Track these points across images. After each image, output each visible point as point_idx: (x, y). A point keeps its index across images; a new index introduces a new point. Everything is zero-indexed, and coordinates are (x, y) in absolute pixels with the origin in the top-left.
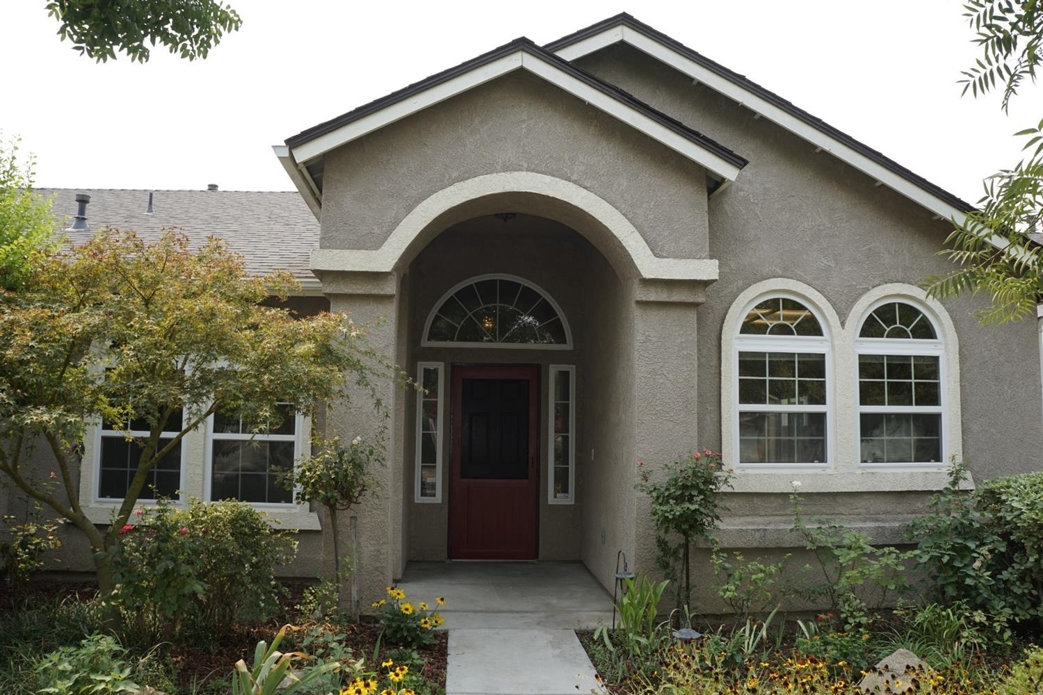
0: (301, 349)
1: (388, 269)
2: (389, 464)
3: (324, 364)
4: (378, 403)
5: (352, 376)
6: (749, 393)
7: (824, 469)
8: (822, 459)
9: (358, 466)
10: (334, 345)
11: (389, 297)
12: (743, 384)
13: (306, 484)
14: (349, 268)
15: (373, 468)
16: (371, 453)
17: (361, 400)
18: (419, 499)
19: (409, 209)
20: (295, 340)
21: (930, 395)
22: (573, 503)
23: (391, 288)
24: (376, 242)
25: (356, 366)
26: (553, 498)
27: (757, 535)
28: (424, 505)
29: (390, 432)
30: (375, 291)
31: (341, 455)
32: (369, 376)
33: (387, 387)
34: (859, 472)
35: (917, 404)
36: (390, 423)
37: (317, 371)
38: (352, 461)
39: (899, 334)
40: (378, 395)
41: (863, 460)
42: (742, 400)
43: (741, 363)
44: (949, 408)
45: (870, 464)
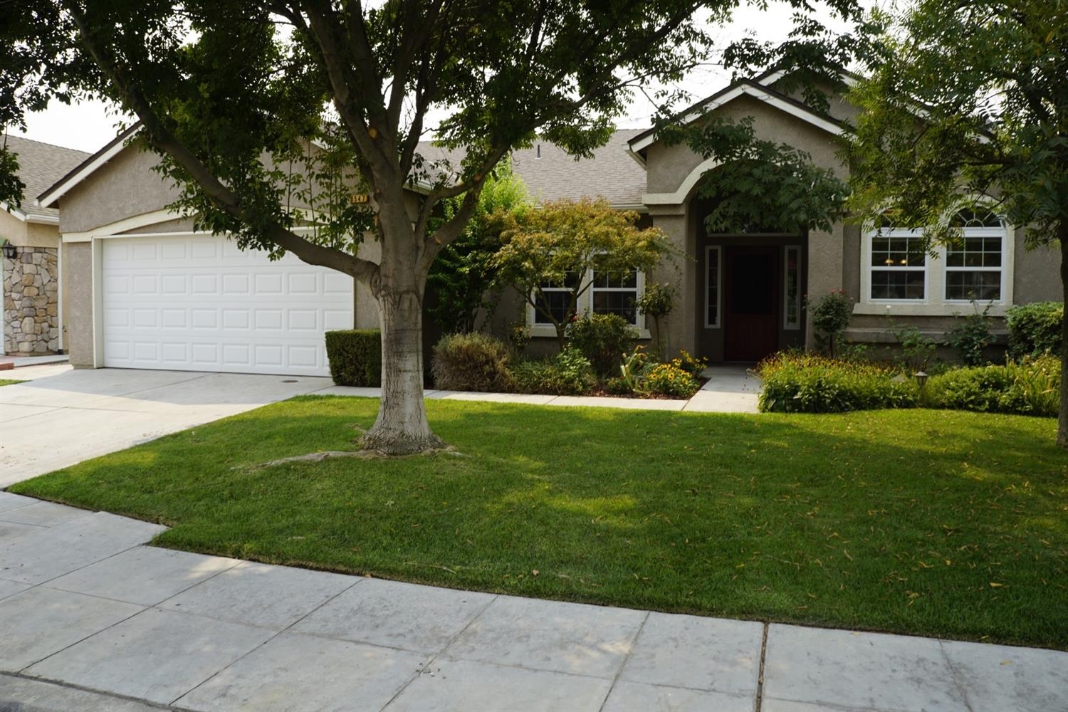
0: (640, 244)
1: (680, 202)
2: (684, 298)
3: (651, 250)
4: (677, 268)
5: (664, 256)
6: (877, 260)
7: (923, 302)
8: (922, 297)
9: (668, 297)
10: (655, 241)
11: (681, 216)
12: (874, 256)
13: (644, 307)
14: (661, 203)
15: (675, 300)
16: (674, 291)
17: (669, 267)
18: (707, 326)
19: (690, 171)
20: (639, 240)
22: (799, 328)
23: (682, 211)
24: (674, 189)
25: (666, 251)
26: (787, 326)
28: (710, 329)
29: (683, 282)
30: (674, 213)
31: (660, 291)
32: (671, 254)
33: (682, 262)
34: (943, 304)
35: (985, 266)
36: (684, 277)
37: (649, 253)
38: (664, 295)
39: (976, 224)
40: (677, 264)
41: (948, 297)
42: (874, 264)
43: (873, 244)
44: (1006, 268)
45: (952, 300)
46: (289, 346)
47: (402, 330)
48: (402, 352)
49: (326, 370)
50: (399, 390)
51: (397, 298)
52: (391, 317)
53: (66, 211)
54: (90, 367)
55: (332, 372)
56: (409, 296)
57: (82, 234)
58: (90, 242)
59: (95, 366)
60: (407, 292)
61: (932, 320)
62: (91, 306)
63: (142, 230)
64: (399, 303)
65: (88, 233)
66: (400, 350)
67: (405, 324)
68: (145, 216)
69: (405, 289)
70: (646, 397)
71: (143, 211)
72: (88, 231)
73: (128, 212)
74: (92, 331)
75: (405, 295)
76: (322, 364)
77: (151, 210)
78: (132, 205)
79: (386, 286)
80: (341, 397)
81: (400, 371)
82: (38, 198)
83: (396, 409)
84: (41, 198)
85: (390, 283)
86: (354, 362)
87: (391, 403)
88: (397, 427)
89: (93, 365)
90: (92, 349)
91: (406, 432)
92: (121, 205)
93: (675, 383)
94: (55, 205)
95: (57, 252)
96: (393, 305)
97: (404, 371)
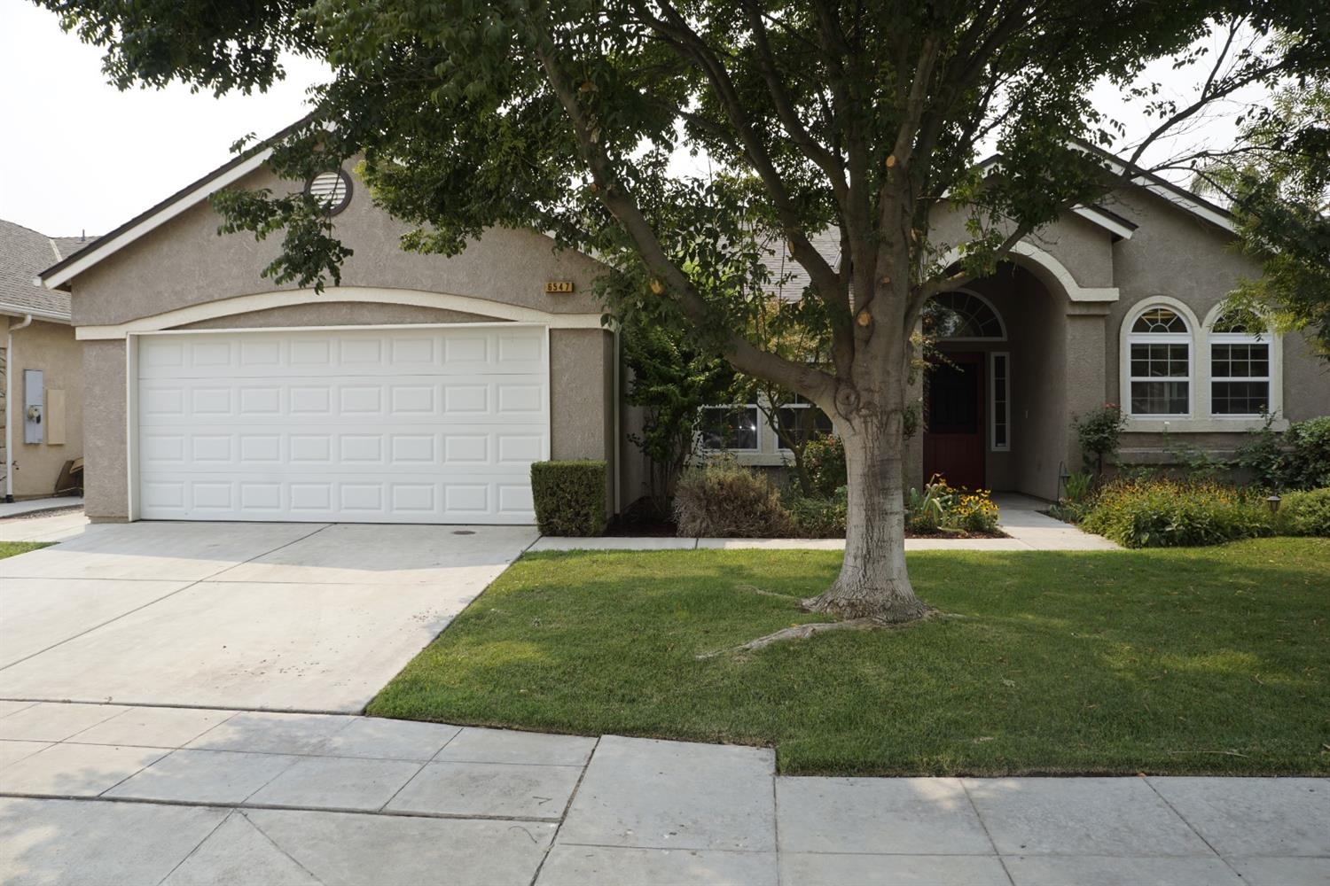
6: (1136, 370)
7: (1187, 418)
8: (1186, 411)
12: (1134, 365)
21: (1263, 369)
22: (1010, 448)
26: (994, 448)
27: (1143, 456)
34: (1210, 419)
35: (1252, 376)
39: (1240, 330)
41: (1214, 412)
42: (1133, 375)
43: (1132, 351)
44: (1274, 379)
45: (1218, 415)
46: (445, 485)
47: (888, 460)
48: (888, 489)
49: (531, 516)
50: (886, 539)
51: (885, 418)
52: (876, 444)
53: (83, 294)
54: (124, 519)
55: (539, 518)
56: (897, 417)
57: (102, 329)
58: (125, 340)
59: (130, 519)
60: (895, 411)
61: (1197, 437)
62: (125, 432)
63: (211, 324)
64: (886, 424)
65: (120, 327)
66: (887, 486)
67: (891, 453)
68: (217, 304)
69: (893, 407)
70: (964, 537)
71: (216, 297)
72: (121, 324)
73: (190, 298)
74: (125, 468)
75: (893, 415)
76: (524, 508)
77: (228, 295)
78: (198, 288)
79: (869, 404)
80: (611, 551)
81: (886, 514)
82: (40, 275)
83: (882, 563)
84: (45, 275)
85: (877, 399)
86: (573, 504)
87: (875, 554)
88: (885, 586)
89: (127, 517)
90: (126, 493)
91: (898, 593)
92: (178, 288)
93: (988, 518)
94: (64, 287)
95: (5, 354)
96: (878, 428)
97: (891, 513)
